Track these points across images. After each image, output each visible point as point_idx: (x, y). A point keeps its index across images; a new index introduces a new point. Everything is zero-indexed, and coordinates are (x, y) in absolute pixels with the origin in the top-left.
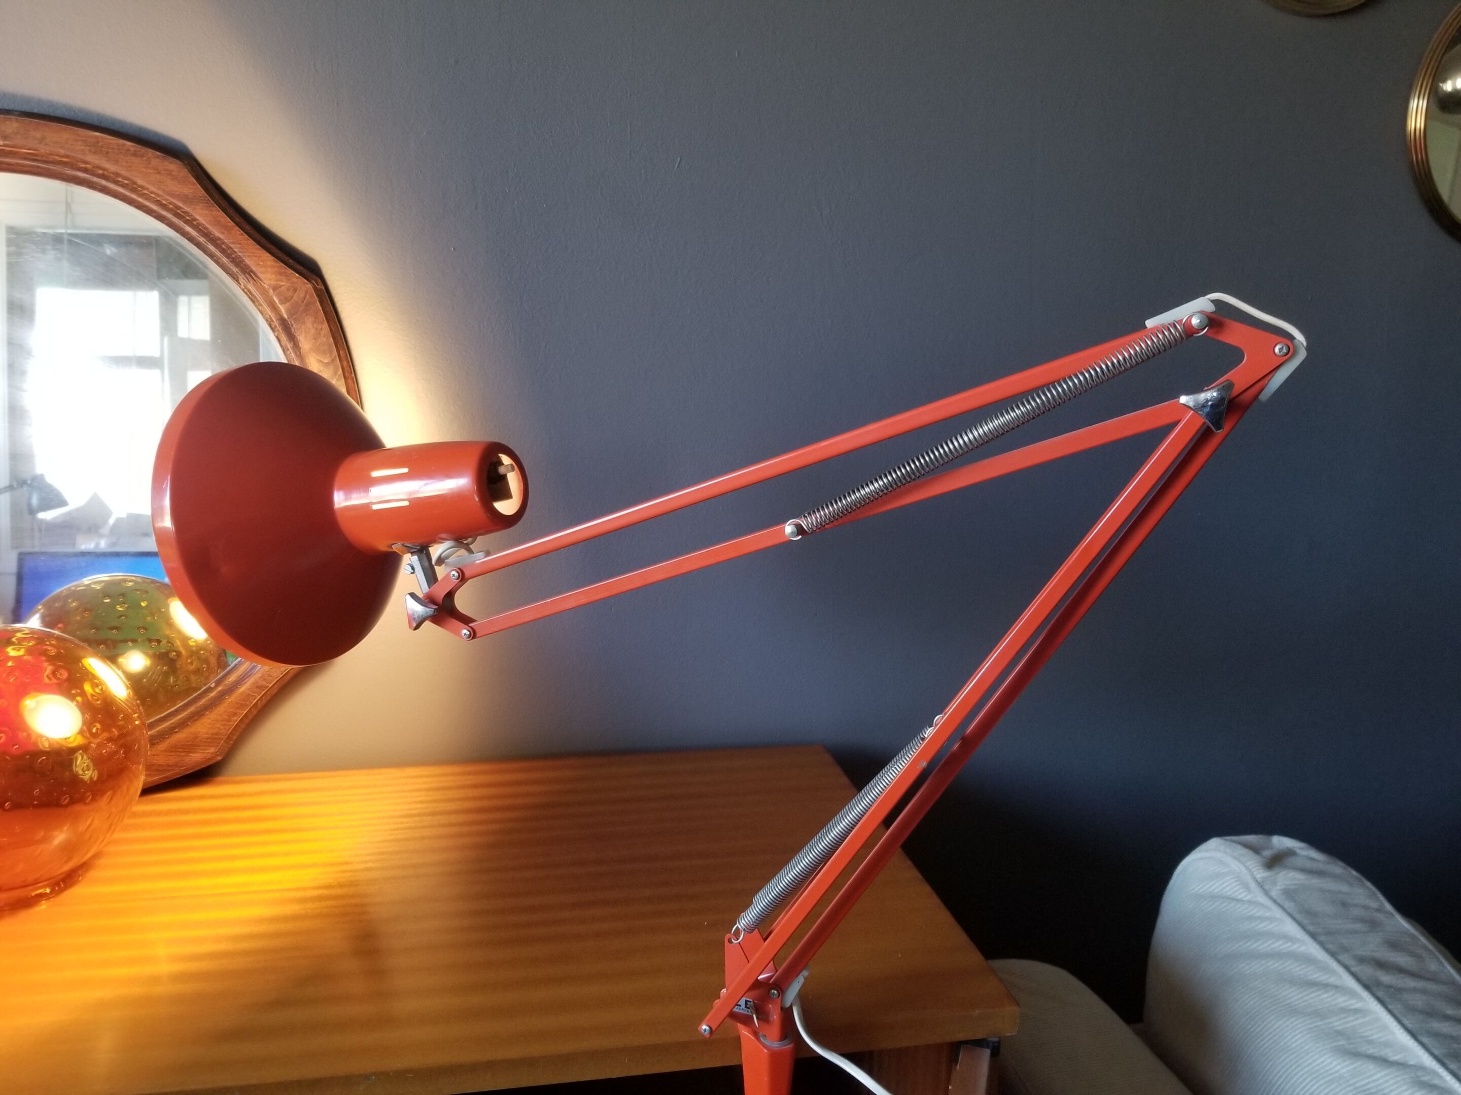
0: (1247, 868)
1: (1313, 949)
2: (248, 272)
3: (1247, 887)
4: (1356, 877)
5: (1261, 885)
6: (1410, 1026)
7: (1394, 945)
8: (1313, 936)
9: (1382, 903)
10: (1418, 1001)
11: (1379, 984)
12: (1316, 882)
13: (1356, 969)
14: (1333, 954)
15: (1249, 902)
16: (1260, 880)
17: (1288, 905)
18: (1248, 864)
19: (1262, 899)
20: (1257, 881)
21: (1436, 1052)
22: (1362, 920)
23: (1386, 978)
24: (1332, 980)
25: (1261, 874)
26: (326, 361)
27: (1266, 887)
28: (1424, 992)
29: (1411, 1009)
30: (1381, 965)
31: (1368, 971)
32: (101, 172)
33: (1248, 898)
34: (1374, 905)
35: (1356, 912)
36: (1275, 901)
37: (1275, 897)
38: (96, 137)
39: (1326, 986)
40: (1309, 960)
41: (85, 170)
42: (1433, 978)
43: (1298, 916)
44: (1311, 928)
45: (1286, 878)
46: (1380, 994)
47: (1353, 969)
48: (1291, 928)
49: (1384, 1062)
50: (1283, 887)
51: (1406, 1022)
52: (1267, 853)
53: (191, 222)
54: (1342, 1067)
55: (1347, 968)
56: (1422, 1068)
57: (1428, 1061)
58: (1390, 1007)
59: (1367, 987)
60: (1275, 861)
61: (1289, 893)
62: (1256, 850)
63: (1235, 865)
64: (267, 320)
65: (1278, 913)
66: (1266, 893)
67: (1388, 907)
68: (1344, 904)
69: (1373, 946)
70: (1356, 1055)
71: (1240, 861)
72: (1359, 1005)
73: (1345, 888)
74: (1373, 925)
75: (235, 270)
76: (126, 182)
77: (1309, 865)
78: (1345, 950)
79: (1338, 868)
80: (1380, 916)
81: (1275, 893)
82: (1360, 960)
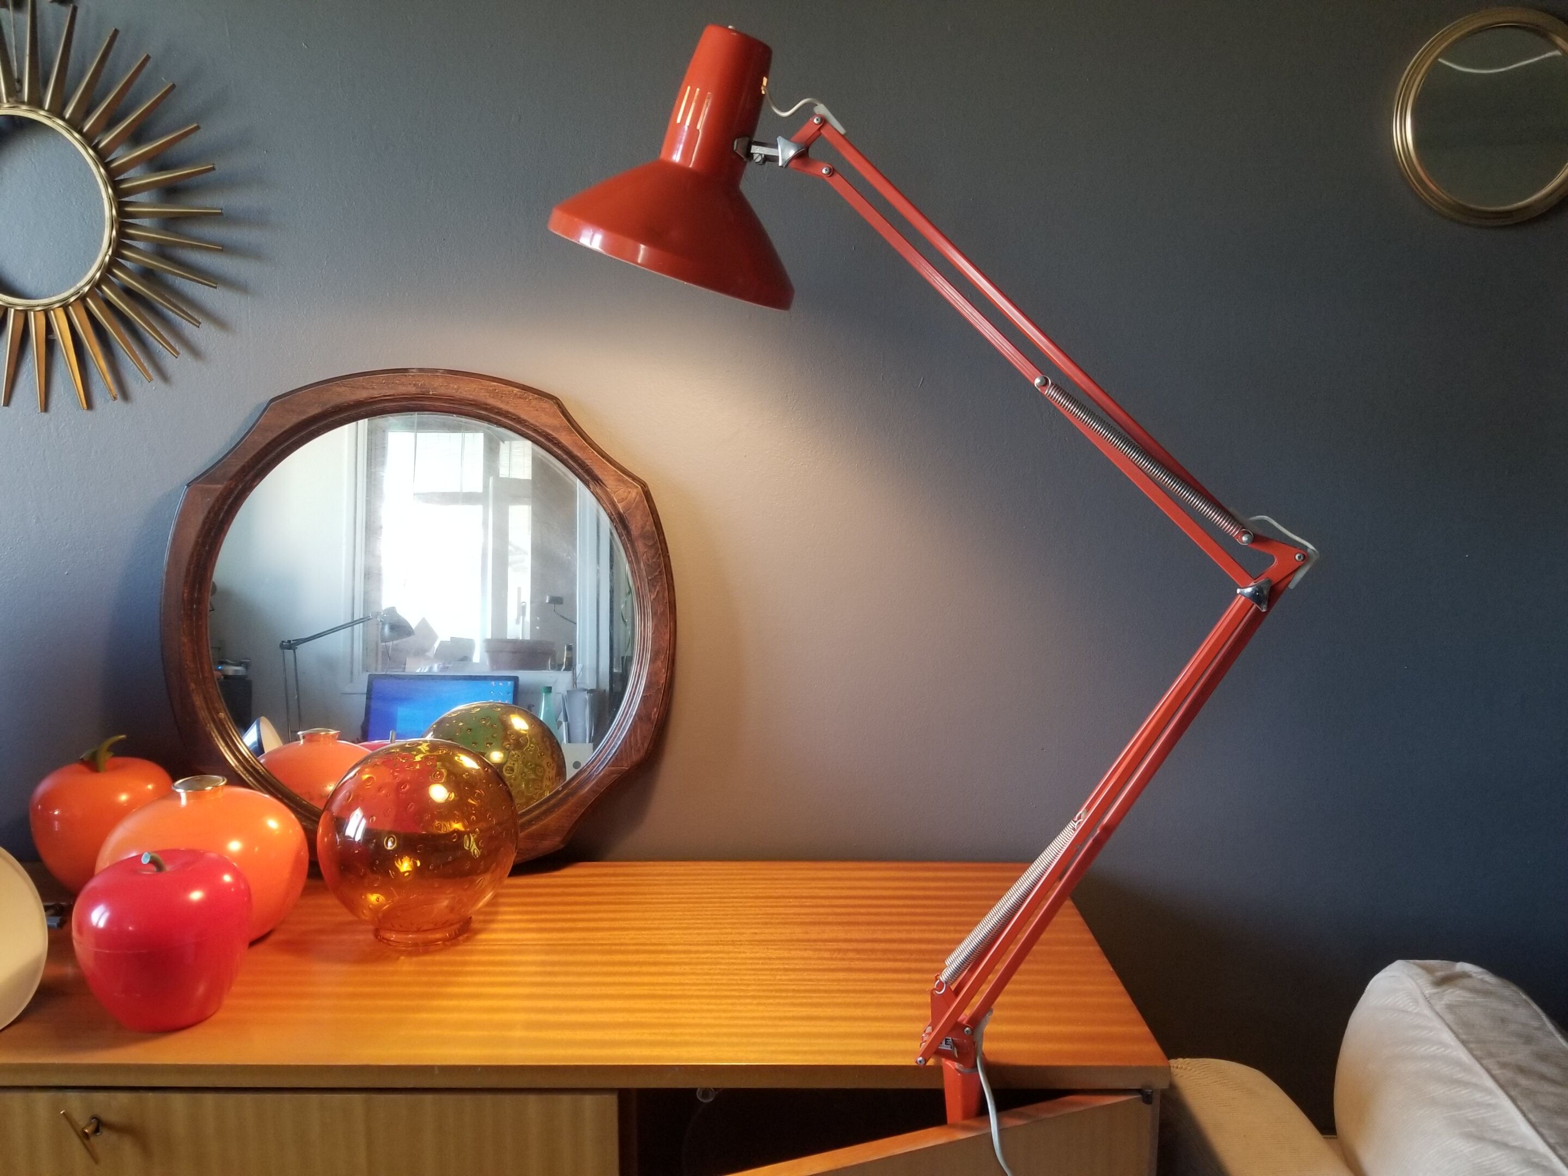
0: (1418, 984)
1: (1462, 1054)
2: (595, 479)
3: (1416, 1002)
4: (1525, 1001)
5: (1427, 1000)
6: (1534, 1120)
7: (1542, 1057)
8: (1464, 1043)
9: (1544, 1024)
10: (1550, 1102)
11: (1516, 1085)
12: (1480, 1000)
13: (1497, 1072)
14: (1478, 1059)
15: (1417, 1014)
16: (1427, 996)
17: (1449, 1017)
18: (1418, 981)
19: (1427, 1012)
20: (1425, 996)
21: (1551, 1140)
22: (1519, 1035)
23: (1524, 1081)
24: (1474, 1080)
25: (1429, 990)
26: (650, 544)
27: (1432, 1002)
28: (1557, 1095)
29: (1538, 1107)
30: (1523, 1071)
31: (1507, 1074)
32: (497, 411)
33: (1416, 1011)
34: (1536, 1024)
35: (1512, 1027)
36: (1437, 1013)
37: (1438, 1011)
38: (494, 386)
39: (1466, 1084)
40: (1458, 1063)
41: (486, 409)
43: (1454, 1027)
44: (1464, 1037)
45: (1453, 995)
46: (1514, 1094)
47: (1494, 1072)
48: (1448, 1037)
49: (1504, 1145)
50: (1448, 1002)
51: (1531, 1116)
52: (1440, 974)
53: (558, 445)
54: (1467, 1148)
55: (1488, 1071)
56: (1535, 1153)
57: (1542, 1148)
58: (1519, 1103)
59: (1502, 1087)
60: (1445, 981)
61: (1450, 1007)
62: (1429, 970)
63: (1409, 984)
64: (608, 514)
65: (1438, 1024)
66: (1432, 1007)
67: (1550, 1026)
68: (1503, 1020)
69: (1522, 1055)
70: (1480, 1138)
71: (1413, 979)
72: (1493, 1101)
73: (1508, 1007)
74: (1528, 1040)
75: (587, 478)
76: (514, 417)
77: (1479, 986)
78: (1491, 1055)
79: (1510, 991)
80: (1539, 1034)
81: (1439, 1006)
82: (1504, 1065)
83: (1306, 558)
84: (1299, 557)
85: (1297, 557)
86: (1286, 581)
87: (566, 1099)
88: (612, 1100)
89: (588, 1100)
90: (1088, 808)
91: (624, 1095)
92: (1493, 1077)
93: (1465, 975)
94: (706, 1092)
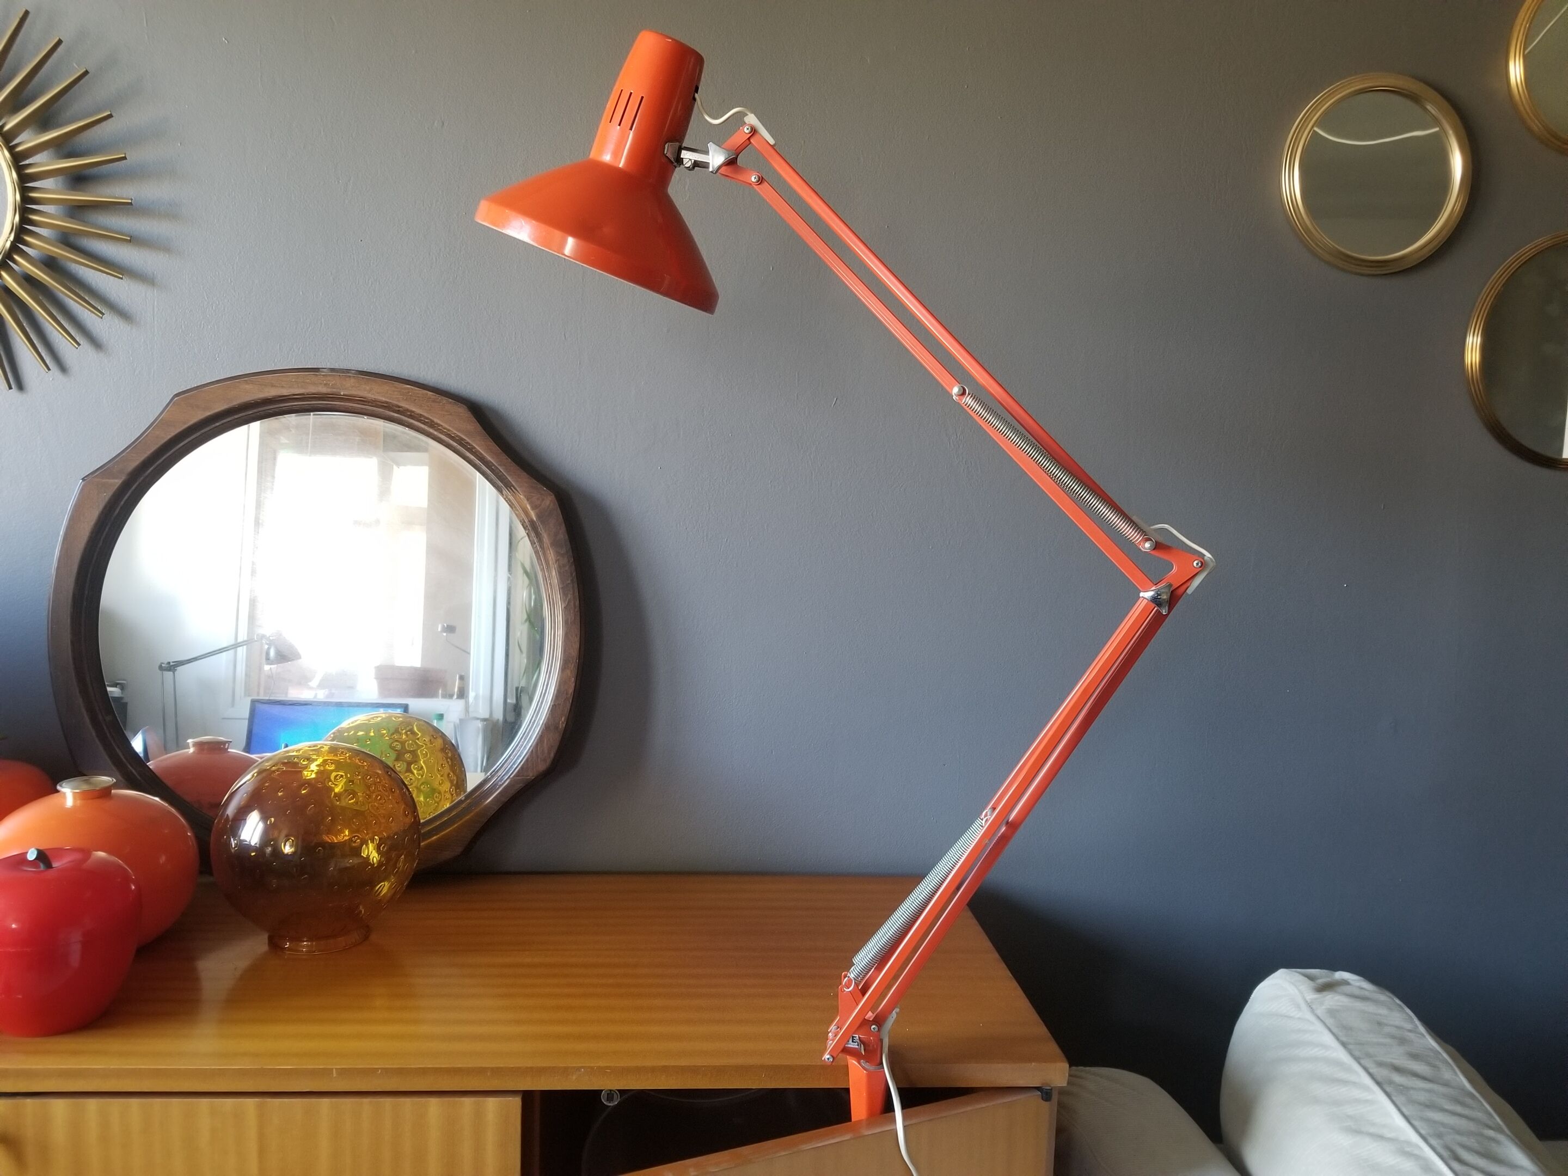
0: (1299, 991)
1: (1342, 1055)
2: (508, 486)
3: (1298, 1007)
4: (1398, 1005)
5: (1310, 1006)
6: (1406, 1113)
7: (1414, 1057)
8: (1344, 1045)
9: (1416, 1026)
10: (1422, 1097)
11: (1391, 1082)
12: (1359, 1005)
13: (1374, 1070)
14: (1357, 1059)
15: (1299, 1018)
16: (1309, 1001)
17: (1330, 1021)
18: (1301, 988)
19: (1309, 1016)
20: (1307, 1002)
21: (1423, 1132)
22: (1393, 1037)
23: (1398, 1078)
24: (1353, 1078)
25: (1311, 996)
26: (562, 552)
27: (1314, 1007)
28: (1429, 1091)
29: (1411, 1101)
30: (1397, 1069)
31: (1382, 1073)
32: (409, 413)
33: (1298, 1016)
34: (1409, 1026)
35: (1387, 1030)
36: (1318, 1018)
37: (1320, 1015)
38: (408, 388)
39: (1345, 1082)
40: (1338, 1063)
41: (398, 412)
42: (1446, 1084)
43: (1335, 1030)
44: (1344, 1039)
45: (1332, 1000)
46: (1388, 1089)
47: (1371, 1071)
48: (1328, 1039)
49: (1381, 1137)
50: (1329, 1007)
51: (1404, 1110)
52: (1320, 981)
53: (471, 450)
54: (1346, 1141)
55: (1366, 1069)
56: (1408, 1143)
57: (1415, 1138)
58: (1394, 1098)
59: (1379, 1084)
60: (1325, 988)
61: (1332, 1012)
62: (1311, 978)
63: (1292, 990)
64: (521, 521)
65: (1319, 1027)
66: (1312, 1011)
67: (1422, 1029)
68: (1379, 1023)
69: (1397, 1056)
70: (1358, 1132)
71: (1296, 986)
72: (1369, 1097)
73: (1383, 1011)
74: (1402, 1041)
75: (500, 484)
76: (426, 421)
77: (1357, 992)
78: (1368, 1055)
79: (1384, 997)
80: (1411, 1036)
81: (1320, 1011)
82: (1380, 1064)
83: (1203, 565)
84: (1197, 564)
85: (1195, 564)
86: (1185, 586)
87: (468, 1101)
88: (517, 1102)
89: (491, 1103)
90: (994, 809)
91: (527, 1097)
92: (1371, 1075)
93: (1345, 983)
94: (610, 1094)
